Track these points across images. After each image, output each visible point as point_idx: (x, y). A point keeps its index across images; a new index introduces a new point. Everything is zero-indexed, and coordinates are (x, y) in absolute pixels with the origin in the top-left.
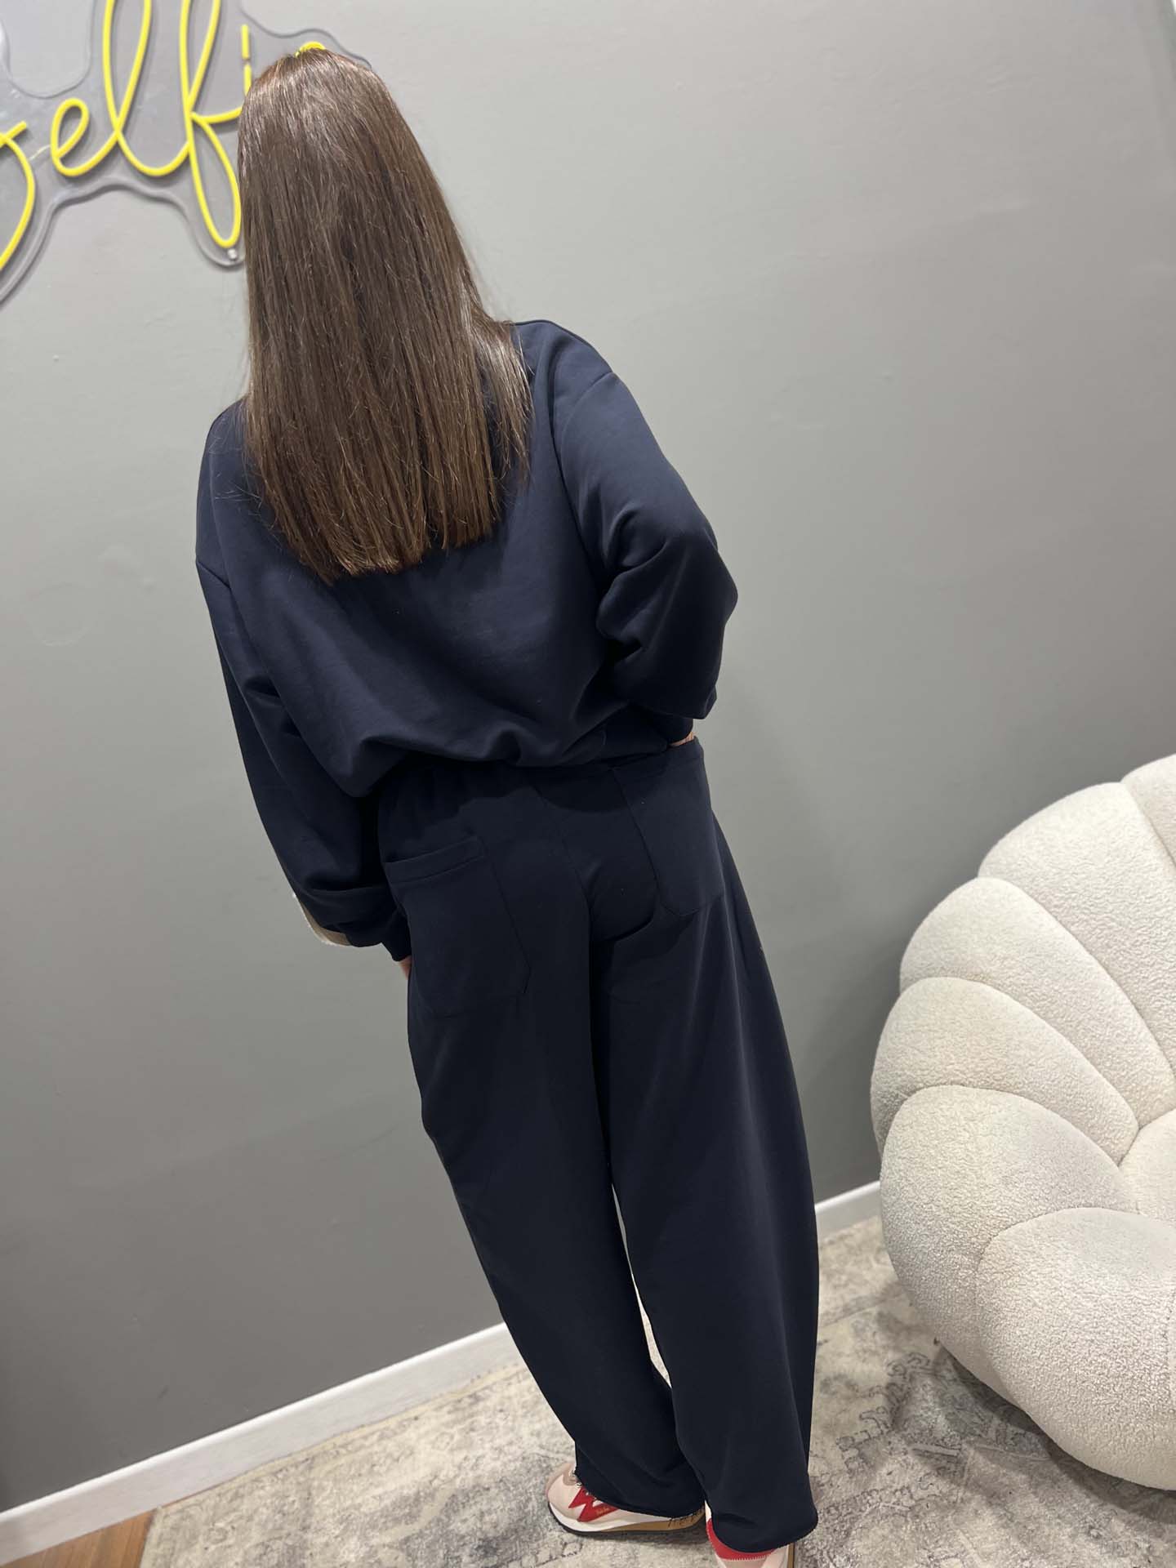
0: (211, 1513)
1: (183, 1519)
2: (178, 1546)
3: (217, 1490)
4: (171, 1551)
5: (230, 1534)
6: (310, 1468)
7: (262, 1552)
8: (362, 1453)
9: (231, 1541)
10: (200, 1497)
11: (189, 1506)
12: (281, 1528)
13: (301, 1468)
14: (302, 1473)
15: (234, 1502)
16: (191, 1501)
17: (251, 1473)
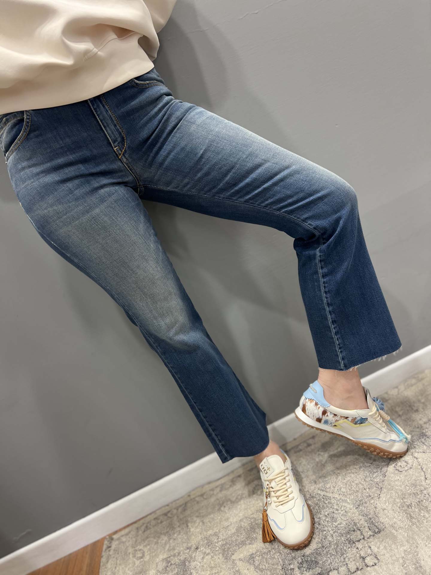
0: (134, 539)
1: (119, 544)
2: (118, 562)
3: (136, 525)
4: (115, 566)
5: (146, 554)
6: (184, 510)
7: (166, 565)
8: (213, 500)
9: (147, 558)
10: (127, 530)
11: (122, 536)
12: (174, 549)
13: (180, 510)
14: (181, 513)
15: (145, 533)
16: (123, 532)
17: (153, 515)
